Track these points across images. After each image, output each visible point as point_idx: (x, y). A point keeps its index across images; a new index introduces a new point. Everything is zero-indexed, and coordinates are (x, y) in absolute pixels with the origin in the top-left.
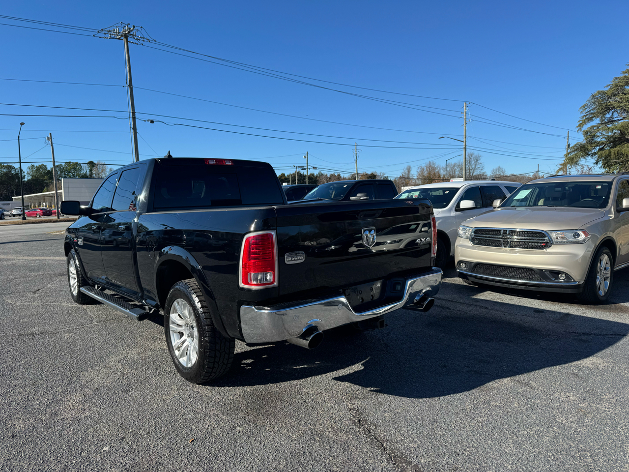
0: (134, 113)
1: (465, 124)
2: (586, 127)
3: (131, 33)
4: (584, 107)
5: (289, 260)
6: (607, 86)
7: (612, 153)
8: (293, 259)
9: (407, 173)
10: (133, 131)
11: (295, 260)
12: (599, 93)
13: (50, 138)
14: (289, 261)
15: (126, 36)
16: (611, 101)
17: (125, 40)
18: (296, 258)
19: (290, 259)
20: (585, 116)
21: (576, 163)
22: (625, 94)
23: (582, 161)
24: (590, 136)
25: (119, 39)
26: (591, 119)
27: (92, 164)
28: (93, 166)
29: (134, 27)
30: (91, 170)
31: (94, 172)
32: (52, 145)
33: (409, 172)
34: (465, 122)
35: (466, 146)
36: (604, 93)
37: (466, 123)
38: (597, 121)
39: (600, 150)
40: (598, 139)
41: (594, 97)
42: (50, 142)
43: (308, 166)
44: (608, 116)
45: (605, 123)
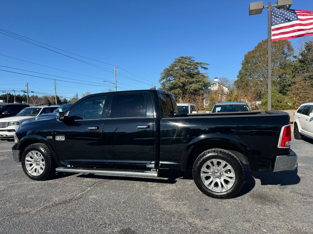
1: (115, 76)
2: (162, 82)
4: (161, 74)
6: (169, 67)
9: (76, 97)
12: (166, 68)
16: (171, 72)
20: (162, 77)
22: (175, 70)
24: (164, 85)
26: (163, 79)
33: (77, 96)
34: (115, 75)
35: (116, 86)
36: (168, 69)
38: (164, 80)
40: (166, 87)
41: (165, 70)
43: (28, 91)
44: (168, 78)
45: (168, 81)
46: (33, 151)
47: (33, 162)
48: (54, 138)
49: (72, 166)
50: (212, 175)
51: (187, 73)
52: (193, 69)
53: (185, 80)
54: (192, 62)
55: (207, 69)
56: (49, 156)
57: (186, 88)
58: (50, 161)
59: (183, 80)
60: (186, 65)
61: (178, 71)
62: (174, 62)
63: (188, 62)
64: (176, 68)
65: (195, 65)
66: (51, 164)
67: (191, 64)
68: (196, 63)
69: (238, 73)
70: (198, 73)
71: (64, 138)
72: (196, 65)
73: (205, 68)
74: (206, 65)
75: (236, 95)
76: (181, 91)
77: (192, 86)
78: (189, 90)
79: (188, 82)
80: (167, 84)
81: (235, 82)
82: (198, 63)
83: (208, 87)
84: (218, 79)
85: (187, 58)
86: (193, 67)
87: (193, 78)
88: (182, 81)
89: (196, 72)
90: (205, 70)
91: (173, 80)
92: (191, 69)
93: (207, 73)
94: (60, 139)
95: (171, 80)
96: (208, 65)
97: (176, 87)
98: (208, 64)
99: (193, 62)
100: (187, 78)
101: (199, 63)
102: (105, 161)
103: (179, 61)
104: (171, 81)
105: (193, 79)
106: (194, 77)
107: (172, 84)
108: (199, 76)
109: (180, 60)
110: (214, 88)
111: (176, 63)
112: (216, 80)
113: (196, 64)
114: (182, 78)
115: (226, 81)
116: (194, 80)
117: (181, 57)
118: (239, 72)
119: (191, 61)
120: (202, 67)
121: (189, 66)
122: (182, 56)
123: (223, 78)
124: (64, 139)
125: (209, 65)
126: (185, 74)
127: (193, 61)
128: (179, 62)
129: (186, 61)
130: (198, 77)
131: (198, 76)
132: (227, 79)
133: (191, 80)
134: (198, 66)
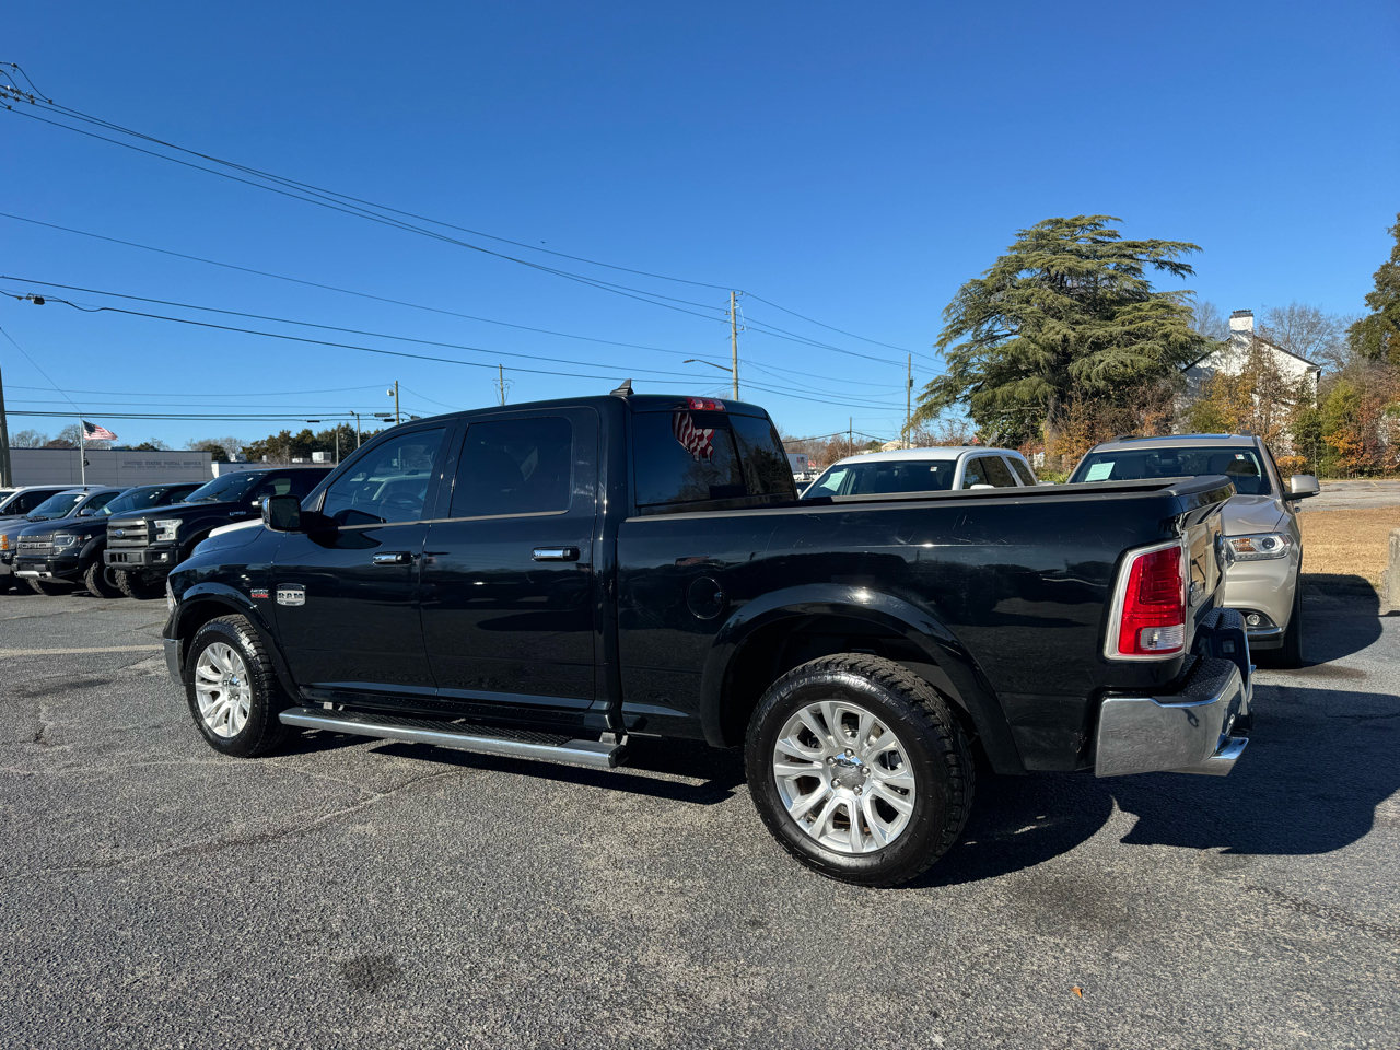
1: (733, 336)
2: (950, 348)
4: (948, 309)
6: (986, 273)
7: (999, 398)
12: (974, 282)
16: (996, 299)
20: (951, 326)
21: (936, 415)
22: (1018, 288)
23: (945, 412)
24: (960, 361)
26: (958, 332)
34: (733, 331)
35: (737, 379)
36: (982, 284)
37: (736, 334)
38: (967, 337)
39: (976, 390)
40: (973, 371)
41: (964, 290)
43: (398, 413)
44: (985, 327)
45: (982, 341)
46: (216, 645)
47: (220, 684)
48: (273, 594)
49: (341, 708)
50: (823, 771)
51: (1081, 298)
52: (1112, 277)
53: (1065, 331)
54: (1107, 239)
55: (1190, 271)
56: (262, 663)
57: (1073, 368)
58: (265, 685)
59: (1056, 330)
60: (1072, 261)
61: (1030, 291)
62: (1014, 249)
63: (1083, 244)
64: (1023, 275)
65: (1125, 256)
66: (271, 695)
67: (1102, 250)
68: (1129, 246)
69: (1374, 282)
70: (1139, 294)
71: (304, 597)
72: (1130, 257)
73: (1177, 268)
74: (1179, 252)
75: (1346, 399)
76: (1047, 388)
77: (1101, 361)
78: (1089, 378)
79: (1081, 340)
80: (974, 355)
81: (1357, 329)
82: (1137, 247)
83: (1198, 361)
84: (1251, 318)
85: (1078, 223)
86: (1111, 266)
87: (1111, 318)
88: (1051, 335)
89: (1127, 291)
90: (1178, 276)
91: (1007, 335)
92: (1100, 276)
93: (1189, 292)
94: (290, 600)
95: (1000, 333)
96: (1194, 250)
97: (1023, 367)
98: (1192, 247)
99: (1110, 239)
100: (1077, 323)
101: (1143, 244)
102: (435, 691)
103: (1041, 241)
104: (998, 337)
105: (1109, 323)
106: (1114, 313)
107: (1004, 351)
108: (1139, 310)
109: (1041, 235)
110: (1233, 365)
111: (1023, 255)
112: (1238, 324)
113: (1129, 251)
114: (1052, 322)
115: (1314, 325)
116: (1115, 329)
117: (1050, 222)
118: (1376, 274)
119: (1099, 238)
120: (1161, 265)
121: (1089, 265)
122: (1054, 218)
123: (1292, 310)
124: (301, 601)
125: (1199, 249)
126: (1067, 300)
127: (1109, 236)
128: (1039, 247)
129: (1077, 239)
130: (1137, 314)
131: (1136, 307)
132: (1315, 315)
133: (1099, 331)
134: (1140, 257)
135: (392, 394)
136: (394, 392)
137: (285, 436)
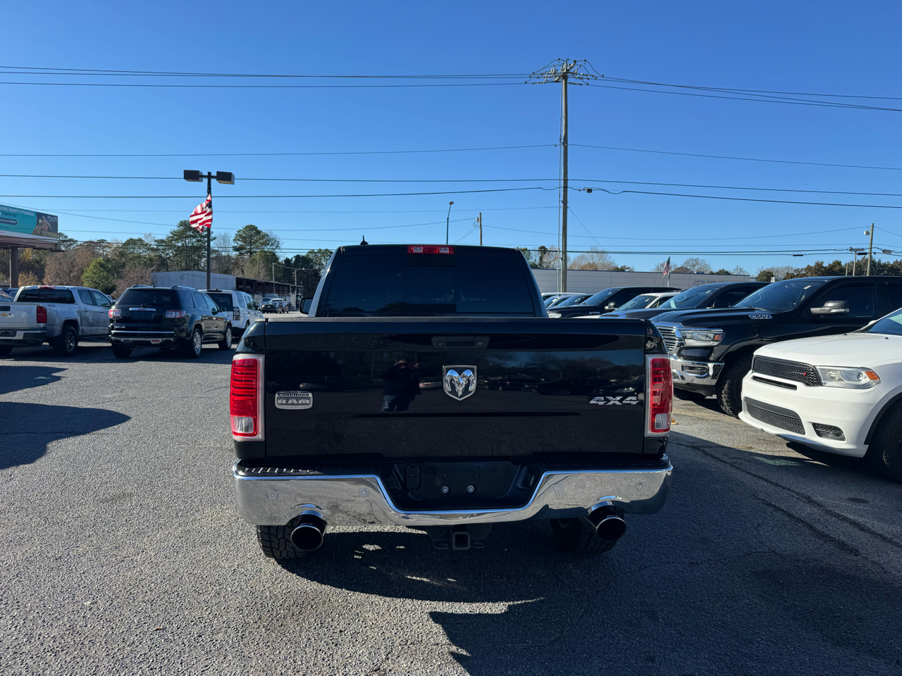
0: (566, 181)
3: (572, 71)
5: (282, 402)
8: (290, 402)
10: (562, 205)
11: (293, 404)
13: (480, 220)
14: (282, 404)
15: (565, 77)
17: (564, 81)
18: (295, 402)
19: (284, 402)
25: (557, 81)
27: (543, 250)
28: (545, 253)
29: (575, 62)
30: (541, 258)
31: (545, 260)
32: (481, 228)
42: (479, 224)
43: (871, 248)
135: (868, 233)
136: (871, 232)
137: (819, 265)
